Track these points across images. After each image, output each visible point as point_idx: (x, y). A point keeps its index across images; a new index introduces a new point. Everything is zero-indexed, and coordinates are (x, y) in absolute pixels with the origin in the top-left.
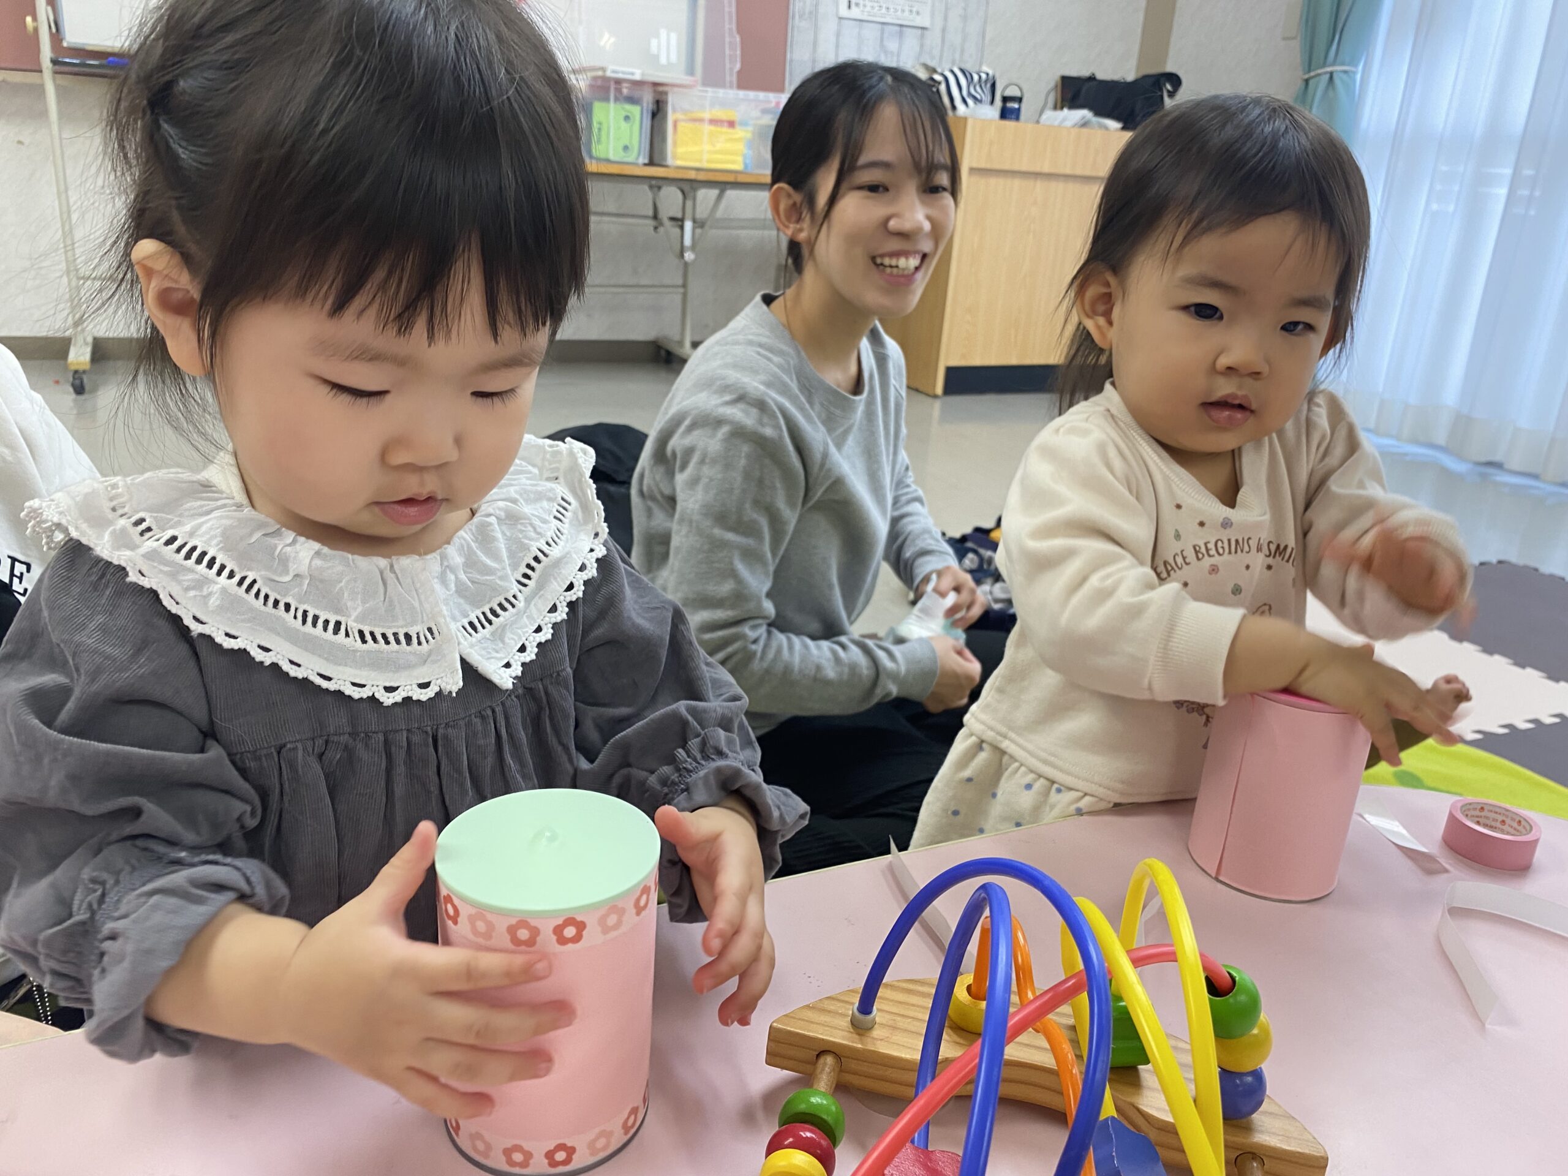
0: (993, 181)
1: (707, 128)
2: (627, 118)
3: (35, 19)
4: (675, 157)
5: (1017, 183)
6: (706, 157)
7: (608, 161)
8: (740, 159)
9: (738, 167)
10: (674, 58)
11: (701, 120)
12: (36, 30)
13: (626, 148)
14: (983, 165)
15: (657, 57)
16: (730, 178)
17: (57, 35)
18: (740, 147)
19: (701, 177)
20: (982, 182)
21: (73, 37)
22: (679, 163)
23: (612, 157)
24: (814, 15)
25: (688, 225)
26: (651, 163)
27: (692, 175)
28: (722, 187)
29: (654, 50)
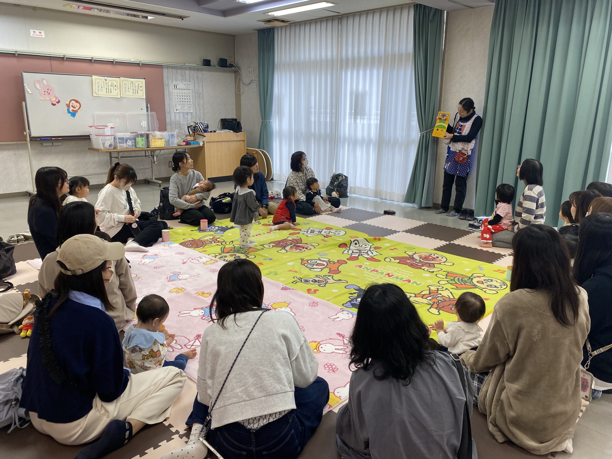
0: (211, 144)
1: (157, 140)
2: (142, 140)
3: (26, 132)
4: (152, 146)
5: (215, 143)
6: (157, 145)
7: (140, 148)
9: (164, 146)
10: (146, 126)
11: (156, 139)
12: (26, 134)
13: (143, 145)
14: (208, 141)
15: (142, 126)
16: (162, 148)
17: (30, 135)
18: (163, 143)
19: (157, 149)
20: (209, 144)
21: (33, 135)
22: (153, 147)
24: (170, 112)
25: (155, 157)
26: (147, 147)
27: (155, 149)
28: (161, 150)
29: (142, 125)
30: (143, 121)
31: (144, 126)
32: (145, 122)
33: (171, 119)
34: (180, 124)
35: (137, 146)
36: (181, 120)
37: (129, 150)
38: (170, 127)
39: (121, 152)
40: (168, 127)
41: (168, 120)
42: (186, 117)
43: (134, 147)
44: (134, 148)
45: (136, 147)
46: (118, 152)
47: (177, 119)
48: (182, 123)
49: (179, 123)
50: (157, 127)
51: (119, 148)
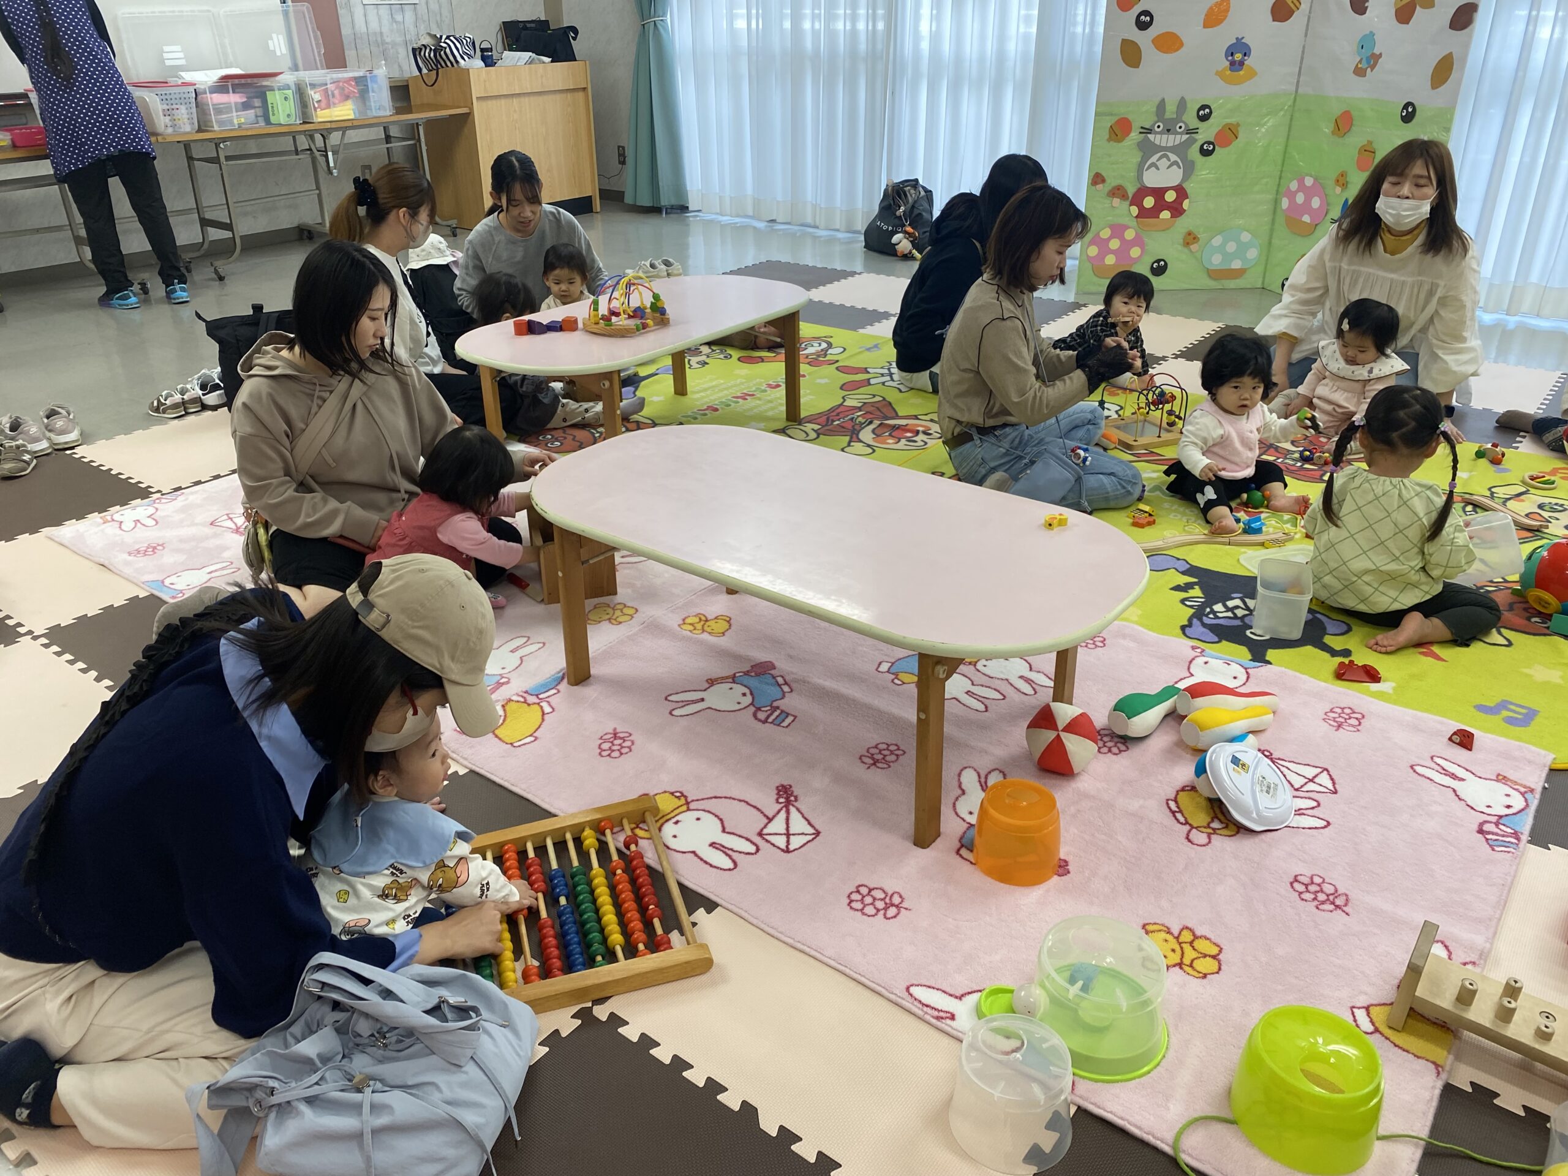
0: (490, 103)
2: (286, 99)
4: (317, 117)
5: (503, 101)
6: (333, 114)
7: (280, 125)
8: (352, 112)
9: (352, 117)
10: (284, 51)
13: (289, 116)
14: (483, 95)
16: (349, 124)
18: (351, 106)
19: (334, 126)
20: (484, 104)
22: (320, 120)
23: (282, 123)
24: (348, 4)
25: (330, 154)
26: (305, 123)
27: (328, 126)
28: (344, 130)
29: (272, 48)
30: (274, 36)
31: (278, 53)
32: (281, 37)
33: (353, 28)
34: (383, 43)
35: (273, 119)
36: (385, 30)
37: (249, 133)
38: (354, 52)
39: (224, 140)
40: (350, 54)
41: (346, 31)
42: (399, 17)
43: (262, 123)
44: (261, 127)
45: (268, 121)
46: (217, 143)
47: (374, 25)
48: (388, 40)
49: (379, 39)
50: (319, 52)
51: (216, 128)
